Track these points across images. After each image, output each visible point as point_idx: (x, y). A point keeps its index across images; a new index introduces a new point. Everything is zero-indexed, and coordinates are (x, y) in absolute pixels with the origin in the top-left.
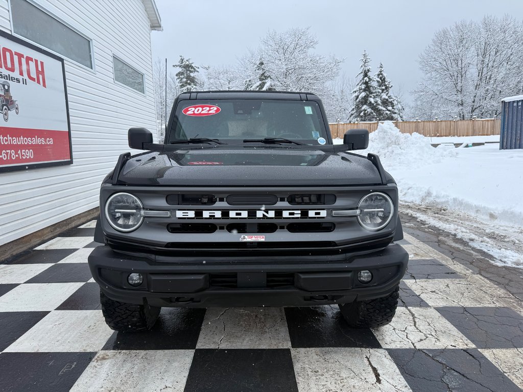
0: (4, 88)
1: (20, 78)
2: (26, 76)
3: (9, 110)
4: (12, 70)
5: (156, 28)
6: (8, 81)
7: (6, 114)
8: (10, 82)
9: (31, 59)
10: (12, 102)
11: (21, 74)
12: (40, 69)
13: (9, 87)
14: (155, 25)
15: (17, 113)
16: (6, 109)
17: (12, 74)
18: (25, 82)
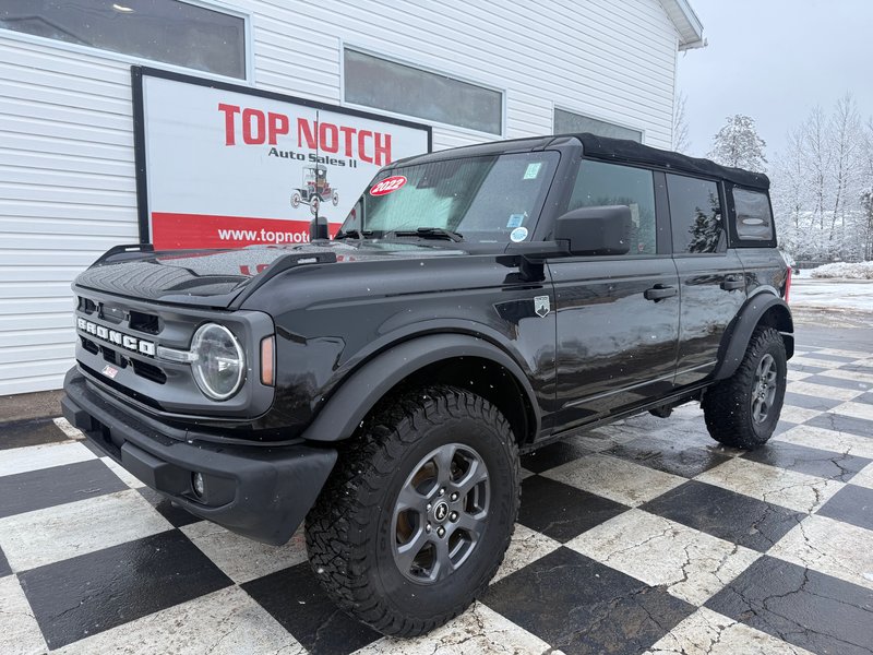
0: (317, 173)
1: (347, 159)
2: (356, 155)
3: (321, 200)
4: (334, 150)
5: (693, 45)
6: (325, 165)
7: (315, 206)
8: (328, 167)
9: (369, 134)
10: (328, 191)
11: (349, 153)
12: (383, 145)
13: (325, 172)
14: (690, 40)
15: (335, 205)
16: (316, 200)
17: (332, 156)
18: (353, 164)
